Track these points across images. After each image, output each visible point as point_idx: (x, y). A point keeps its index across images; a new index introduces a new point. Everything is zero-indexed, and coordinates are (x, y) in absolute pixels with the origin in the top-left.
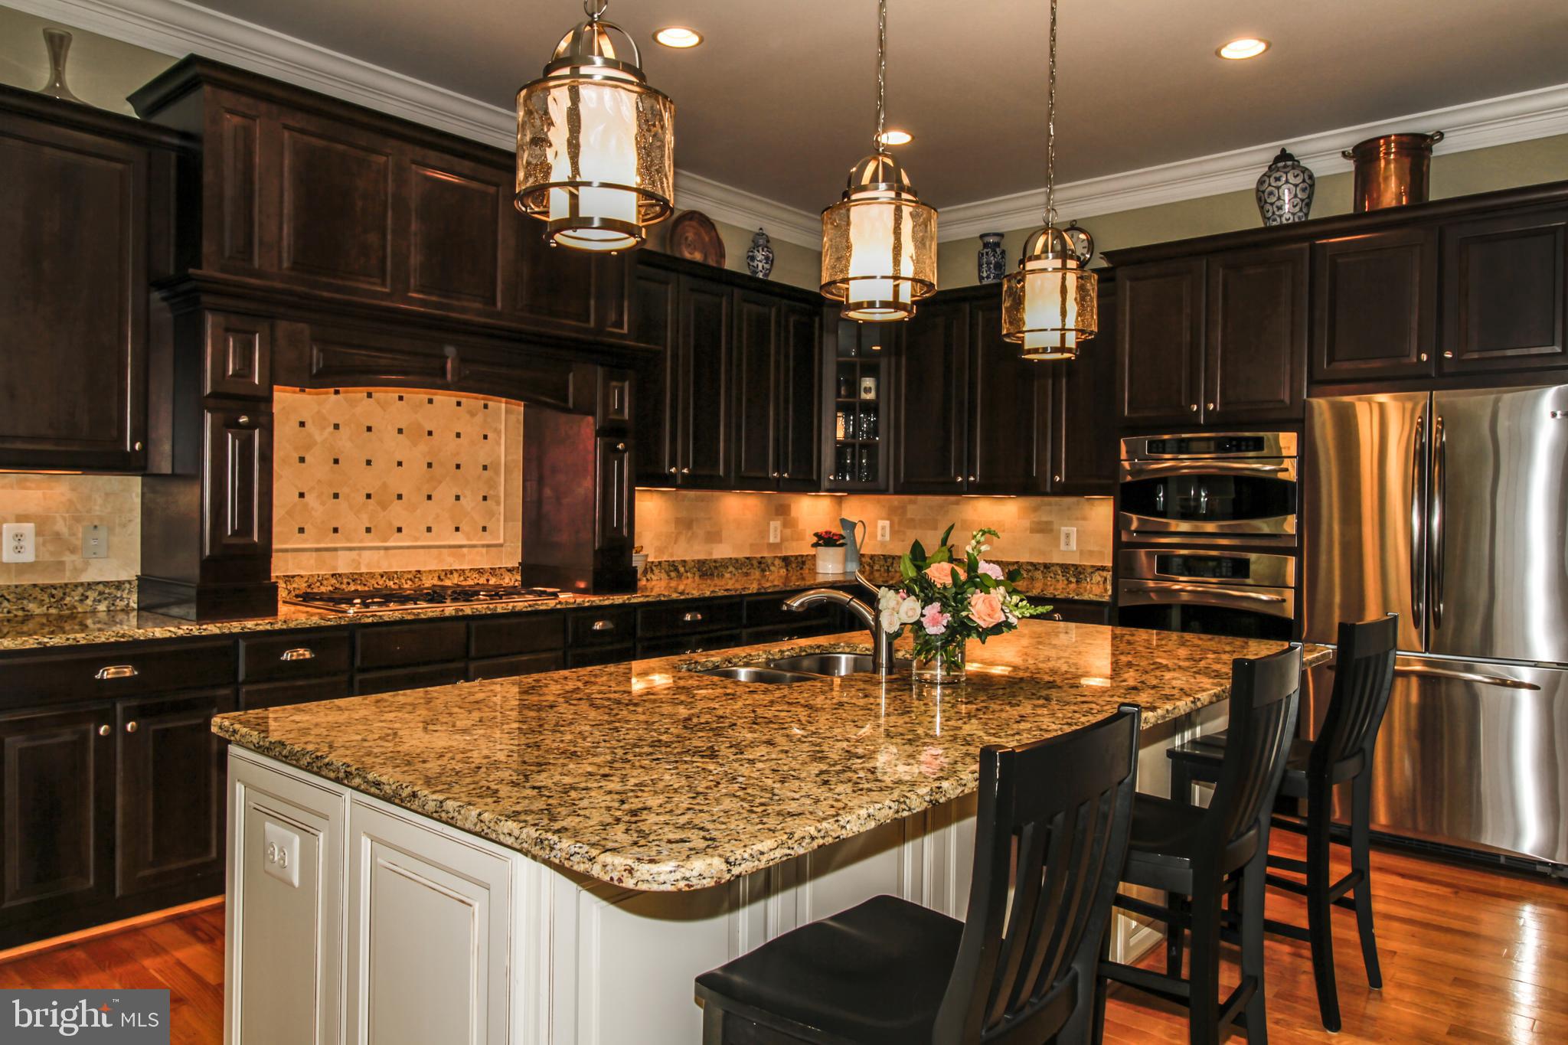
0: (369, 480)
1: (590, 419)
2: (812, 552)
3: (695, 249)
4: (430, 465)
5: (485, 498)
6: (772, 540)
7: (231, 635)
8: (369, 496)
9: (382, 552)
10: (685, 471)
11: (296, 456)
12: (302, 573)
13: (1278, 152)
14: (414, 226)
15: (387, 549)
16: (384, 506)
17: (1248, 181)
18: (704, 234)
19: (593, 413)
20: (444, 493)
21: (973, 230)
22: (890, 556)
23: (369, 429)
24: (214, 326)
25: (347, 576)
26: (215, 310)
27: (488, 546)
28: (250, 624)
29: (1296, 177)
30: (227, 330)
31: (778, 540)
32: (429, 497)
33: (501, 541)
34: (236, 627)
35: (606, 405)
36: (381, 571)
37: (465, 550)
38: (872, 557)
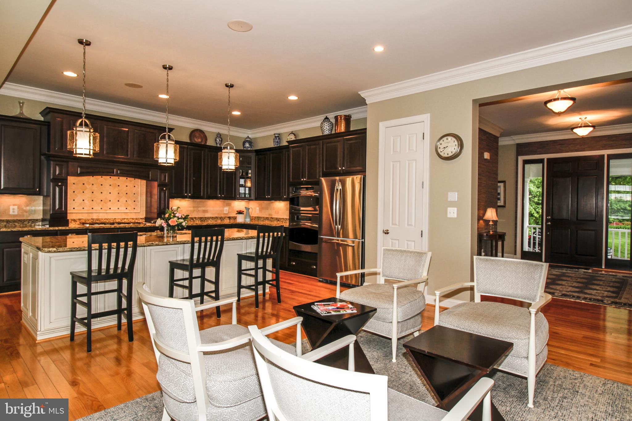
0: (102, 197)
1: (157, 182)
2: (236, 215)
3: (199, 138)
4: (118, 193)
5: (134, 201)
6: (225, 212)
7: (56, 230)
8: (101, 201)
9: (105, 214)
10: (190, 195)
11: (82, 192)
12: (83, 218)
13: (325, 117)
14: (105, 140)
15: (107, 213)
16: (106, 203)
17: (318, 124)
18: (201, 135)
19: (157, 181)
20: (123, 200)
21: (272, 133)
22: (259, 217)
23: (102, 185)
24: (53, 164)
25: (95, 219)
26: (53, 161)
27: (135, 213)
28: (60, 228)
29: (326, 123)
30: (57, 165)
31: (227, 212)
32: (118, 201)
33: (139, 212)
34: (57, 228)
35: (160, 179)
36: (105, 218)
37: (129, 214)
38: (255, 217)
